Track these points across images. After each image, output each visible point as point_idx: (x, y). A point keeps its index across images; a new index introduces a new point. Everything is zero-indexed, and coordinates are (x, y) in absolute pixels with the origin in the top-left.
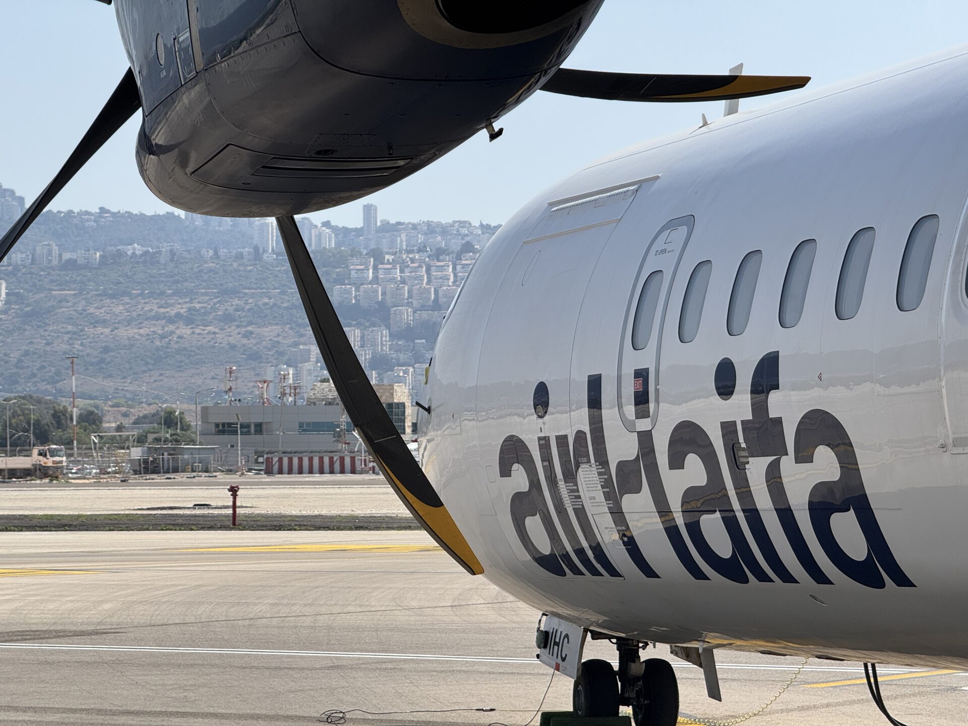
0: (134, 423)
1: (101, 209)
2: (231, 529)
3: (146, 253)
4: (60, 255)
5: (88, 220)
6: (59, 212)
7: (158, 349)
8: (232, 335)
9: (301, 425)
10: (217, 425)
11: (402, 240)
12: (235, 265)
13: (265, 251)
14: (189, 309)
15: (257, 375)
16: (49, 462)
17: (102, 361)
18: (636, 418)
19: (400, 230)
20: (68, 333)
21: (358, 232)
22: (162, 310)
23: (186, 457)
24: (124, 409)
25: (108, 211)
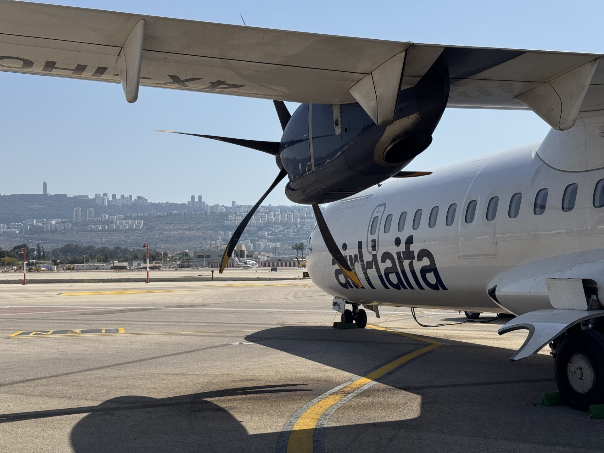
0: (176, 255)
1: (167, 202)
2: (212, 281)
3: (178, 213)
4: (157, 214)
5: (163, 205)
6: (156, 203)
7: (181, 237)
8: (200, 233)
9: (219, 255)
10: (198, 256)
11: (242, 210)
12: (200, 216)
13: (208, 212)
14: (189, 227)
15: (206, 243)
16: (157, 265)
17: (167, 240)
18: (372, 251)
19: (241, 207)
20: (159, 233)
21: (231, 208)
22: (182, 227)
23: (191, 263)
24: (173, 252)
25: (168, 203)
